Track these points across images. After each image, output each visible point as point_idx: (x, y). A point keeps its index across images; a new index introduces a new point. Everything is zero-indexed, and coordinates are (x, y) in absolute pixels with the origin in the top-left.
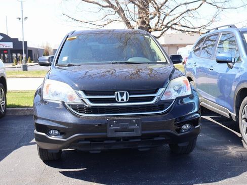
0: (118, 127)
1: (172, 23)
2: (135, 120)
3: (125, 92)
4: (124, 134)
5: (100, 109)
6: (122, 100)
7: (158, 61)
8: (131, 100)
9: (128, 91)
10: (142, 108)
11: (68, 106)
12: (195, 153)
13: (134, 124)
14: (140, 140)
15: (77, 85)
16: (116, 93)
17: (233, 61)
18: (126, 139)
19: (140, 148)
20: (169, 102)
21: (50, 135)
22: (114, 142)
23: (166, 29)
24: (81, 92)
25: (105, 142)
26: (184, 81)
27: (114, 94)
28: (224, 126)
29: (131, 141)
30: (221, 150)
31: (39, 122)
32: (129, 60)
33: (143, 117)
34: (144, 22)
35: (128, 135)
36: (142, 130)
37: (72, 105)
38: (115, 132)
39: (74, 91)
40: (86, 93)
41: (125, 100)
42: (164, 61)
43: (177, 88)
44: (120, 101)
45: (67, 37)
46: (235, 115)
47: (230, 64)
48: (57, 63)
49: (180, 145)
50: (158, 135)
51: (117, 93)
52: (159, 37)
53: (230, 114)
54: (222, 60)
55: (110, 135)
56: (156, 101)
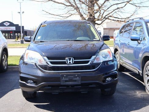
0: (67, 79)
1: (108, 16)
2: (77, 74)
3: (72, 58)
4: (70, 83)
5: (57, 68)
6: (70, 63)
7: (94, 39)
8: (75, 63)
10: (82, 68)
11: (38, 66)
12: (116, 94)
13: (76, 77)
14: (80, 87)
15: (43, 54)
16: (66, 58)
17: (141, 40)
18: (73, 86)
19: (81, 91)
20: (99, 64)
21: (28, 83)
22: (65, 87)
23: (105, 19)
24: (46, 58)
25: (60, 87)
26: (108, 51)
27: (65, 59)
28: (136, 79)
29: (75, 87)
30: (132, 93)
31: (22, 75)
32: (78, 39)
33: (82, 73)
34: (91, 15)
35: (73, 84)
36: (81, 81)
37: (41, 65)
38: (65, 82)
39: (42, 57)
40: (49, 58)
41: (71, 63)
42: (98, 39)
43: (104, 56)
44: (68, 63)
45: (41, 25)
46: (141, 72)
47: (139, 41)
48: (34, 40)
49: (106, 90)
50: (91, 84)
52: (101, 24)
53: (139, 72)
54: (134, 39)
55: (62, 83)
56: (90, 63)
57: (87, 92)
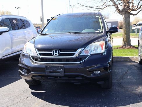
0: (51, 70)
2: (60, 66)
3: (58, 50)
4: (54, 74)
6: (56, 55)
8: (61, 55)
9: (59, 50)
10: (68, 60)
11: (30, 57)
14: (67, 78)
18: (61, 77)
22: (53, 78)
27: (52, 51)
31: (20, 65)
35: (57, 75)
37: (33, 56)
38: (50, 72)
39: (35, 49)
44: (54, 55)
45: (53, 18)
48: (41, 33)
50: (78, 76)
51: (54, 51)
52: (136, 14)
55: (47, 74)
57: (80, 84)
